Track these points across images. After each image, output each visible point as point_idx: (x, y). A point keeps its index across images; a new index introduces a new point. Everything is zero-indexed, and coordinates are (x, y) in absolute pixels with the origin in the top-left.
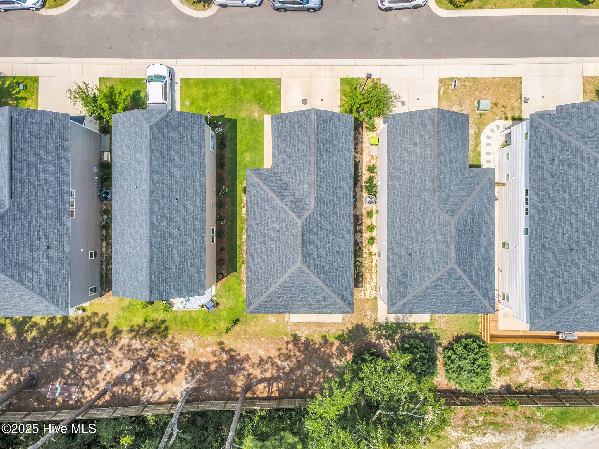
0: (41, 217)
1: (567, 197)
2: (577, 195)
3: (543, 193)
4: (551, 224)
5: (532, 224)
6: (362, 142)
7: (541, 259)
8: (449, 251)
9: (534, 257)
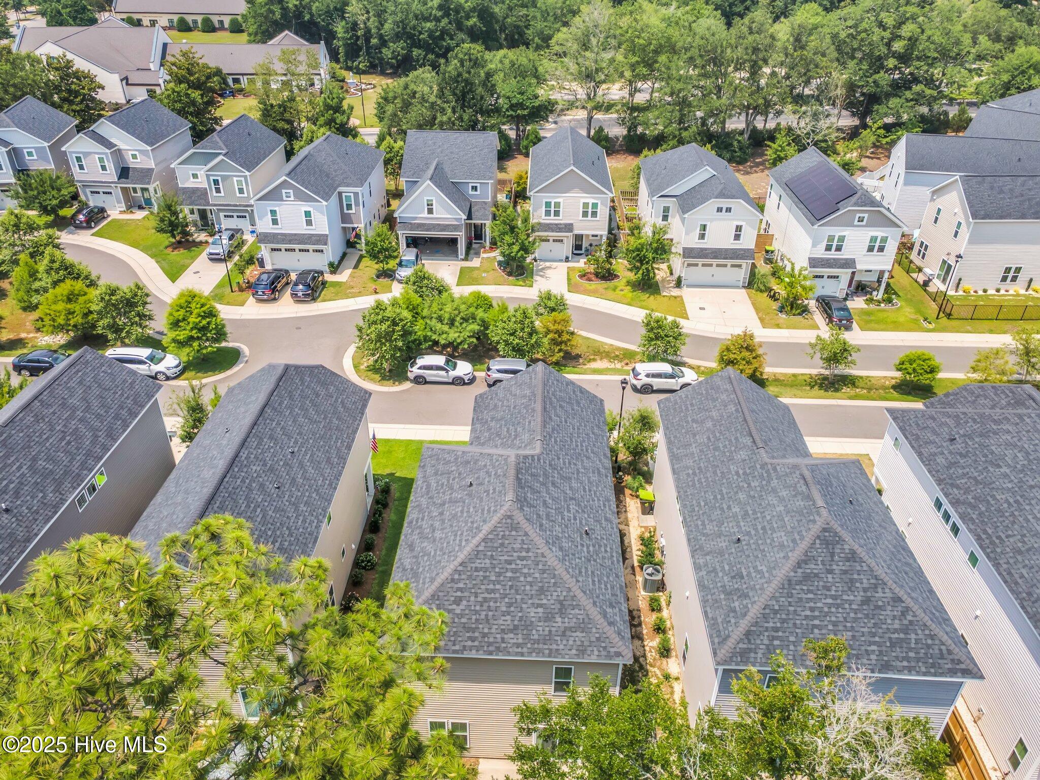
0: (30, 468)
1: (1008, 471)
2: (1021, 463)
3: (963, 481)
4: (1007, 514)
5: (972, 527)
6: (626, 511)
7: (1024, 571)
8: (811, 503)
9: (1009, 573)
